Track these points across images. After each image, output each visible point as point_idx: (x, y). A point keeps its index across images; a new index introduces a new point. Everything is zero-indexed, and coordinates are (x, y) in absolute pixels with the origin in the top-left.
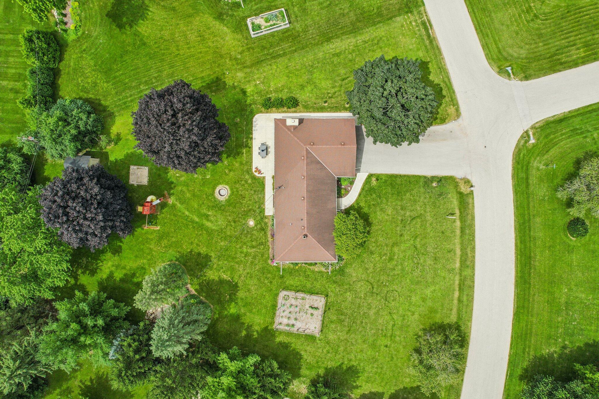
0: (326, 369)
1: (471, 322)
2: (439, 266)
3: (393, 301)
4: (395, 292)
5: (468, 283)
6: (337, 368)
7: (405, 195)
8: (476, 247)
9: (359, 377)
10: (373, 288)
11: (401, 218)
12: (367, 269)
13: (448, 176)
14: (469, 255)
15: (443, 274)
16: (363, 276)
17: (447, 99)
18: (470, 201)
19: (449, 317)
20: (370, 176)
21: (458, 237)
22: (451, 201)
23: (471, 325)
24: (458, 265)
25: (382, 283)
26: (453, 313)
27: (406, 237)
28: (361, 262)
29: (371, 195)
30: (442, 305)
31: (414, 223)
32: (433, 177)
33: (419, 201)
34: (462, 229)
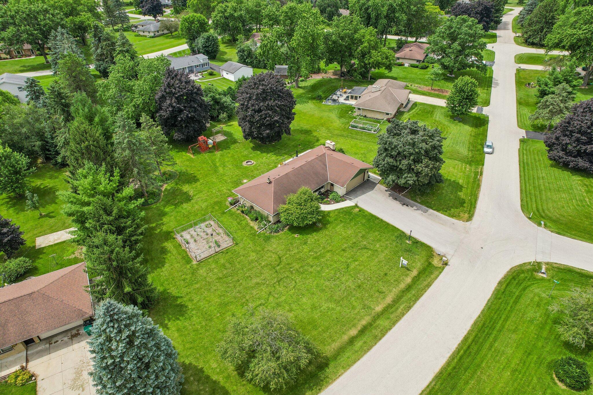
0: (165, 290)
1: (345, 371)
2: (358, 295)
3: (284, 286)
4: (294, 282)
5: (376, 331)
6: (174, 297)
8: (412, 309)
9: (178, 319)
10: (278, 265)
11: (355, 241)
13: (426, 244)
14: (401, 310)
15: (355, 304)
16: (280, 252)
17: (465, 209)
18: (436, 273)
19: (325, 345)
20: (357, 206)
21: (400, 289)
22: (415, 261)
23: (342, 374)
24: (379, 308)
25: (291, 268)
26: (333, 346)
27: (346, 254)
28: (290, 243)
29: (345, 215)
30: (328, 328)
31: (365, 251)
32: (411, 237)
34: (409, 288)
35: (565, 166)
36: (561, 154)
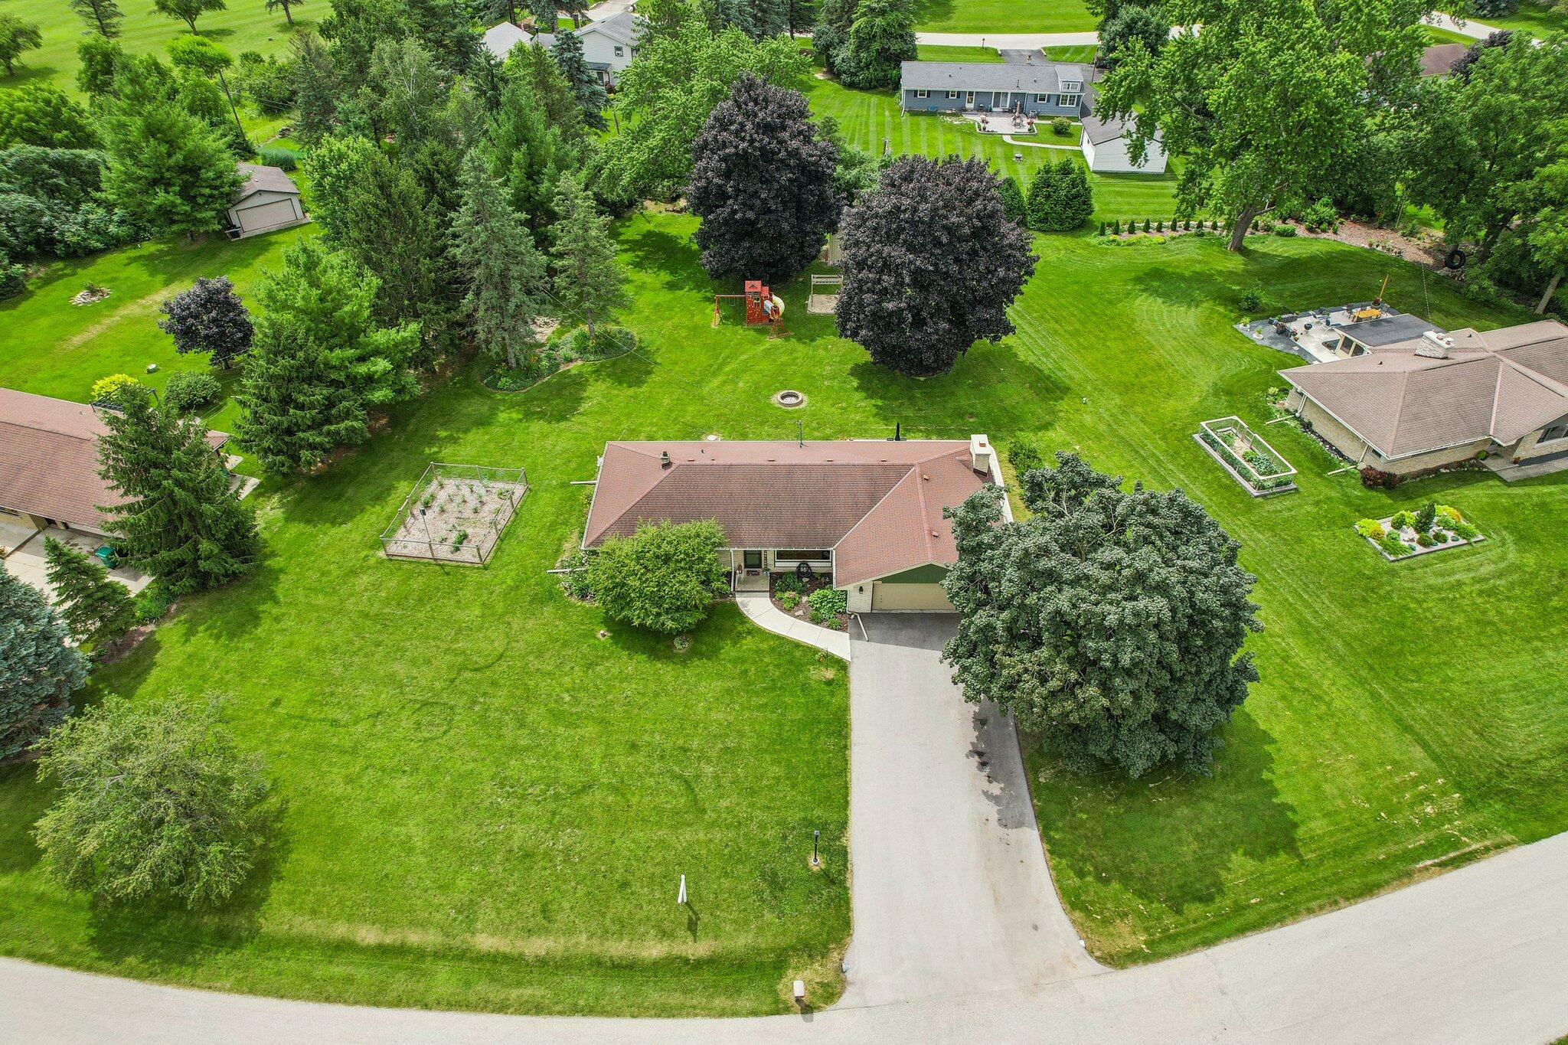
2: (497, 871)
3: (416, 723)
4: (443, 728)
5: (400, 983)
7: (774, 762)
9: (218, 637)
10: (476, 669)
11: (695, 746)
12: (540, 655)
13: (848, 909)
14: (514, 993)
15: (461, 883)
17: (1170, 920)
18: (745, 1002)
19: (292, 903)
20: (842, 666)
21: (596, 950)
22: (746, 922)
23: (220, 990)
24: (485, 942)
25: (485, 694)
26: (297, 919)
27: (622, 760)
28: (565, 641)
29: (778, 666)
30: (344, 877)
31: (675, 788)
32: (844, 853)
33: (752, 805)
34: (624, 968)
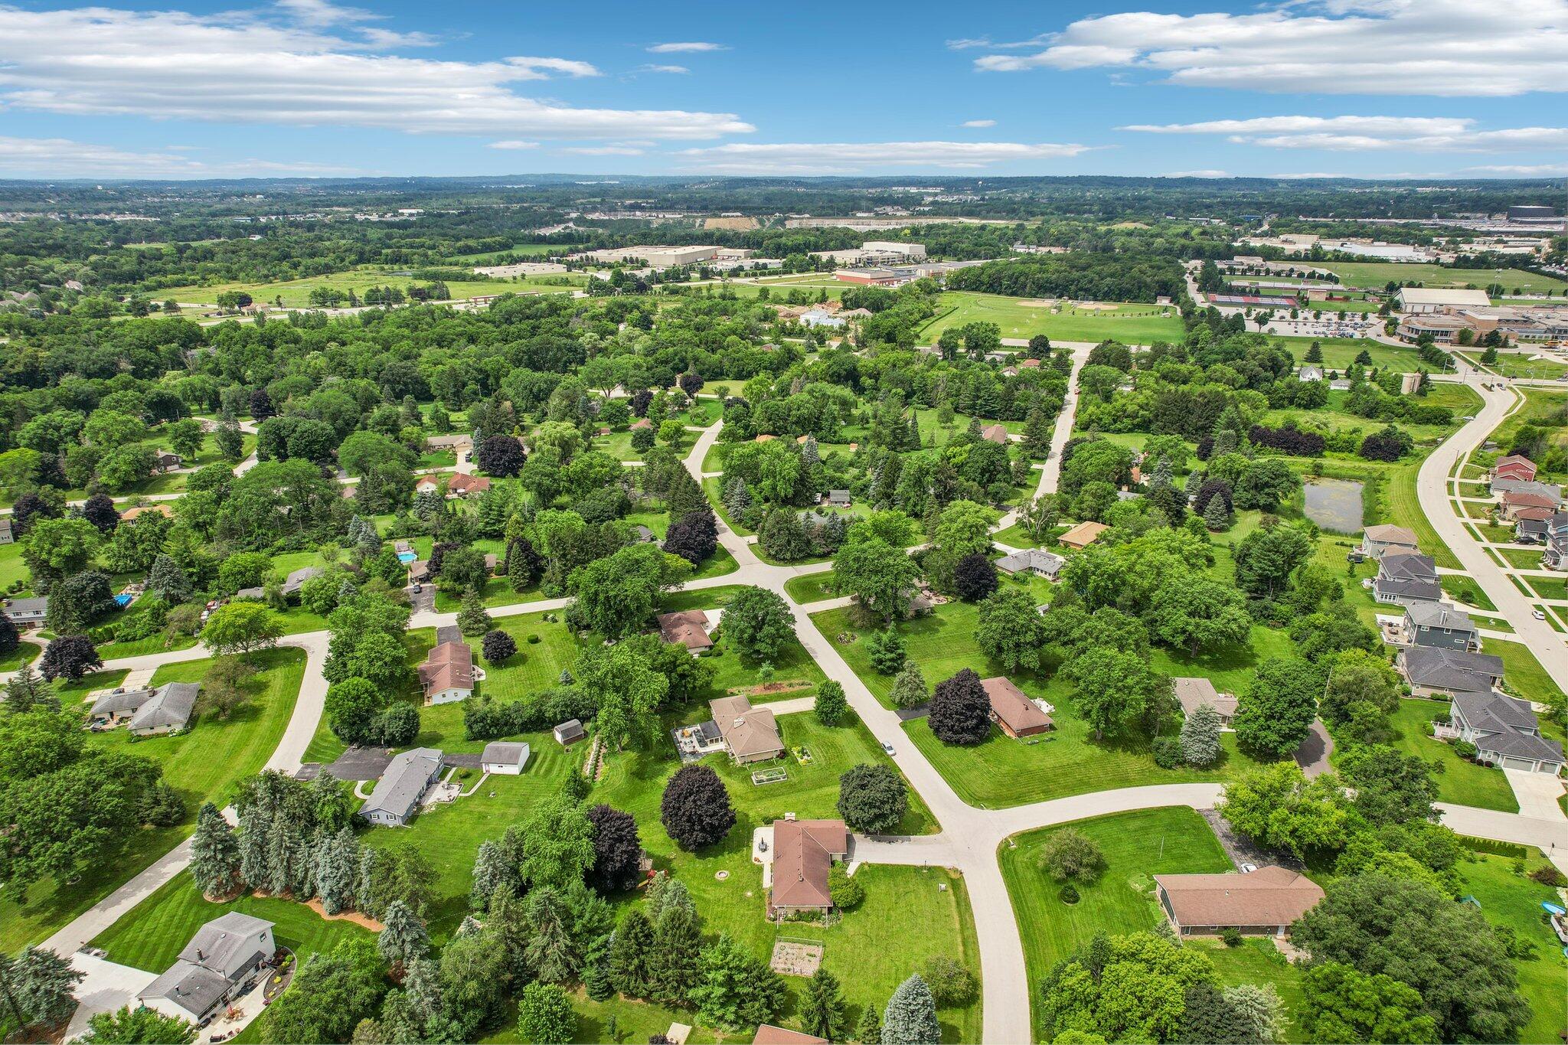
2: (938, 926)
4: (895, 944)
7: (897, 877)
11: (895, 891)
15: (944, 932)
16: (859, 930)
18: (962, 882)
20: (863, 864)
22: (943, 882)
25: (881, 937)
27: (901, 904)
29: (866, 876)
31: (908, 895)
33: (911, 881)
34: (958, 903)
35: (957, 743)
36: (950, 734)
